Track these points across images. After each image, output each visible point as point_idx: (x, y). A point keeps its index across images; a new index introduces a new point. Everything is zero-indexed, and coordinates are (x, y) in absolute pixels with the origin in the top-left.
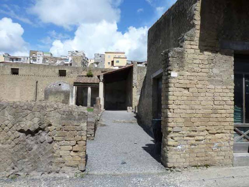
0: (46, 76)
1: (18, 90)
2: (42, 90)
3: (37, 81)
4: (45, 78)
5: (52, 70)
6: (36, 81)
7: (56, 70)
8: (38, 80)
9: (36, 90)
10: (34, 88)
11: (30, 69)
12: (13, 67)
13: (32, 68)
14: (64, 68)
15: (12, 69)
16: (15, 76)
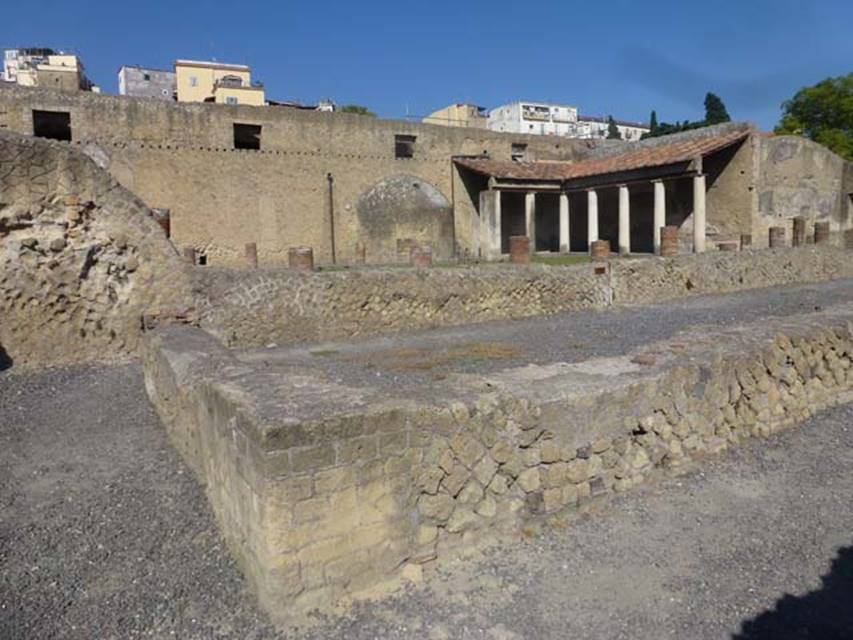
0: (356, 157)
1: (266, 209)
2: (348, 207)
3: (329, 175)
4: (355, 163)
5: (373, 133)
6: (326, 176)
7: (386, 133)
8: (330, 171)
9: (328, 208)
10: (323, 201)
11: (303, 128)
12: (238, 121)
13: (306, 124)
14: (410, 130)
15: (237, 127)
16: (248, 155)
